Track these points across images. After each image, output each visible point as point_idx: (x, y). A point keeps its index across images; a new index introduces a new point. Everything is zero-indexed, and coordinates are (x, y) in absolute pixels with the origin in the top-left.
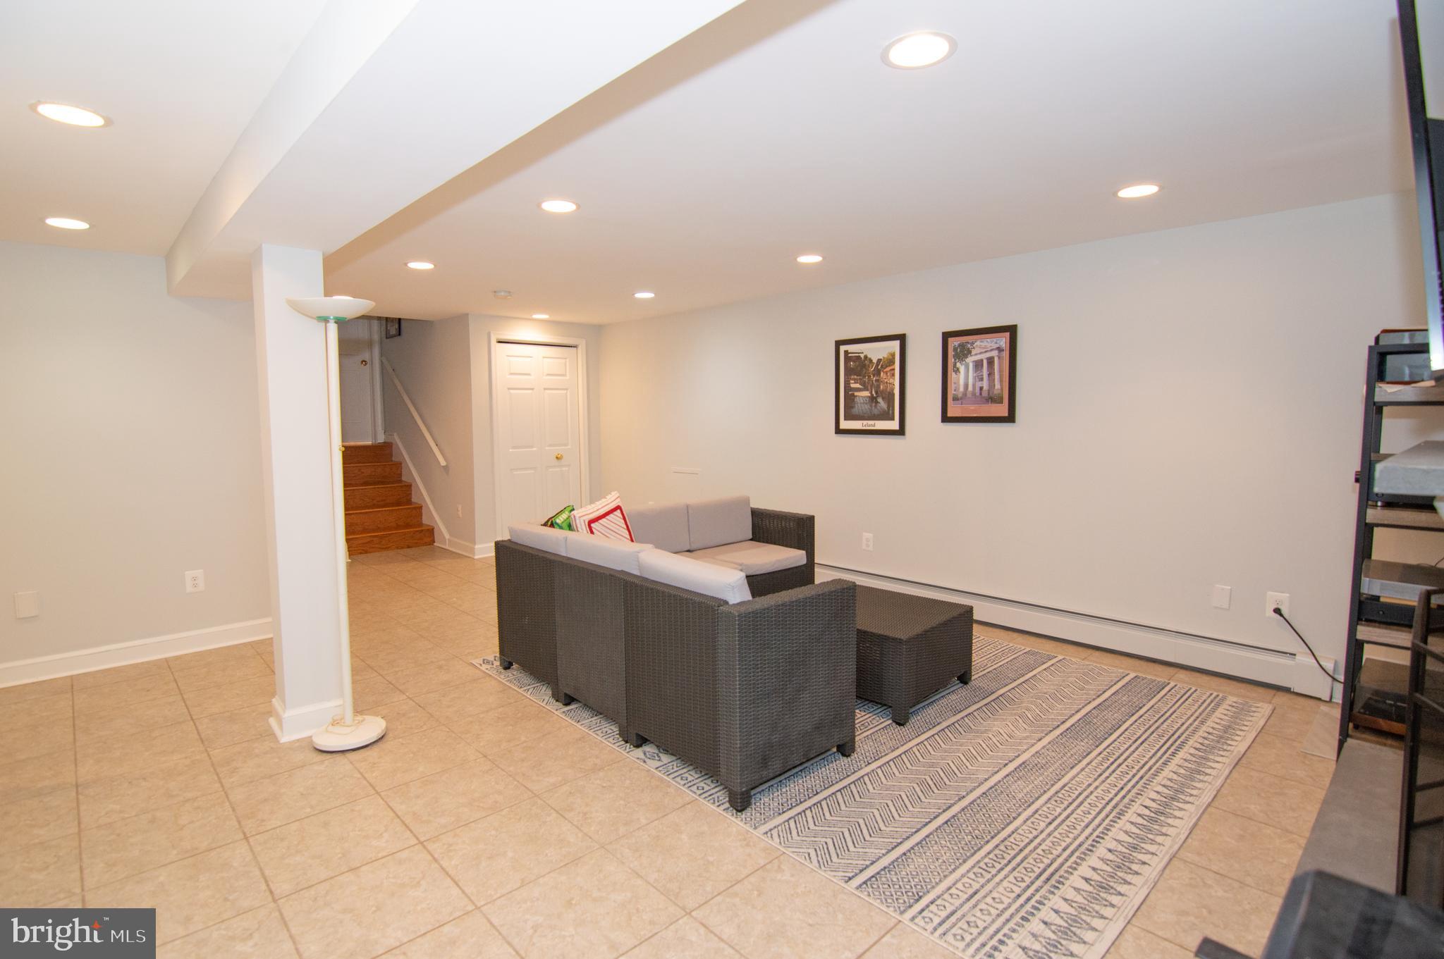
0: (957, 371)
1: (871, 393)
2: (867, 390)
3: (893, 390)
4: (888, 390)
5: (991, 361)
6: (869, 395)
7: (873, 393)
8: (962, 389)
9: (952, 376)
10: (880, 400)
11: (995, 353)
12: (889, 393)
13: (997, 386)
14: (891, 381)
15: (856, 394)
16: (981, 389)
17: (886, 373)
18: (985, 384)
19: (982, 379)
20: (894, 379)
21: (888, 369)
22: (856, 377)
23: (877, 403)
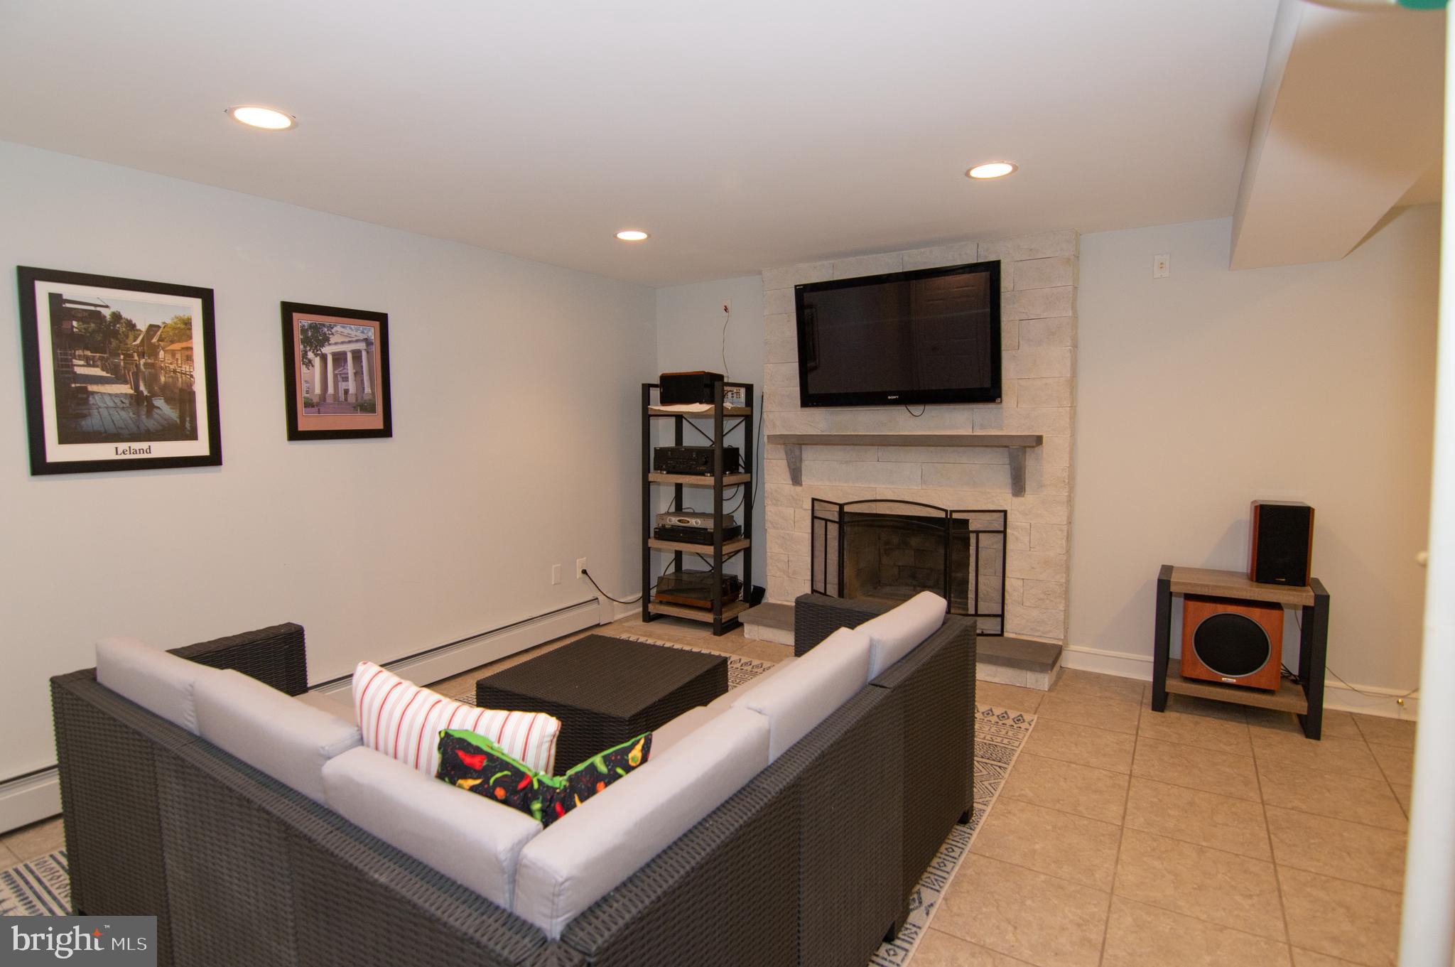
0: (309, 363)
1: (136, 388)
2: (125, 382)
3: (190, 385)
4: (180, 384)
5: (357, 355)
6: (132, 392)
7: (142, 388)
8: (318, 390)
9: (302, 371)
10: (159, 402)
11: (362, 346)
12: (181, 390)
13: (368, 390)
14: (186, 368)
15: (92, 388)
16: (346, 392)
17: (173, 353)
18: (351, 385)
19: (346, 379)
20: (192, 365)
21: (177, 346)
22: (88, 353)
23: (151, 407)
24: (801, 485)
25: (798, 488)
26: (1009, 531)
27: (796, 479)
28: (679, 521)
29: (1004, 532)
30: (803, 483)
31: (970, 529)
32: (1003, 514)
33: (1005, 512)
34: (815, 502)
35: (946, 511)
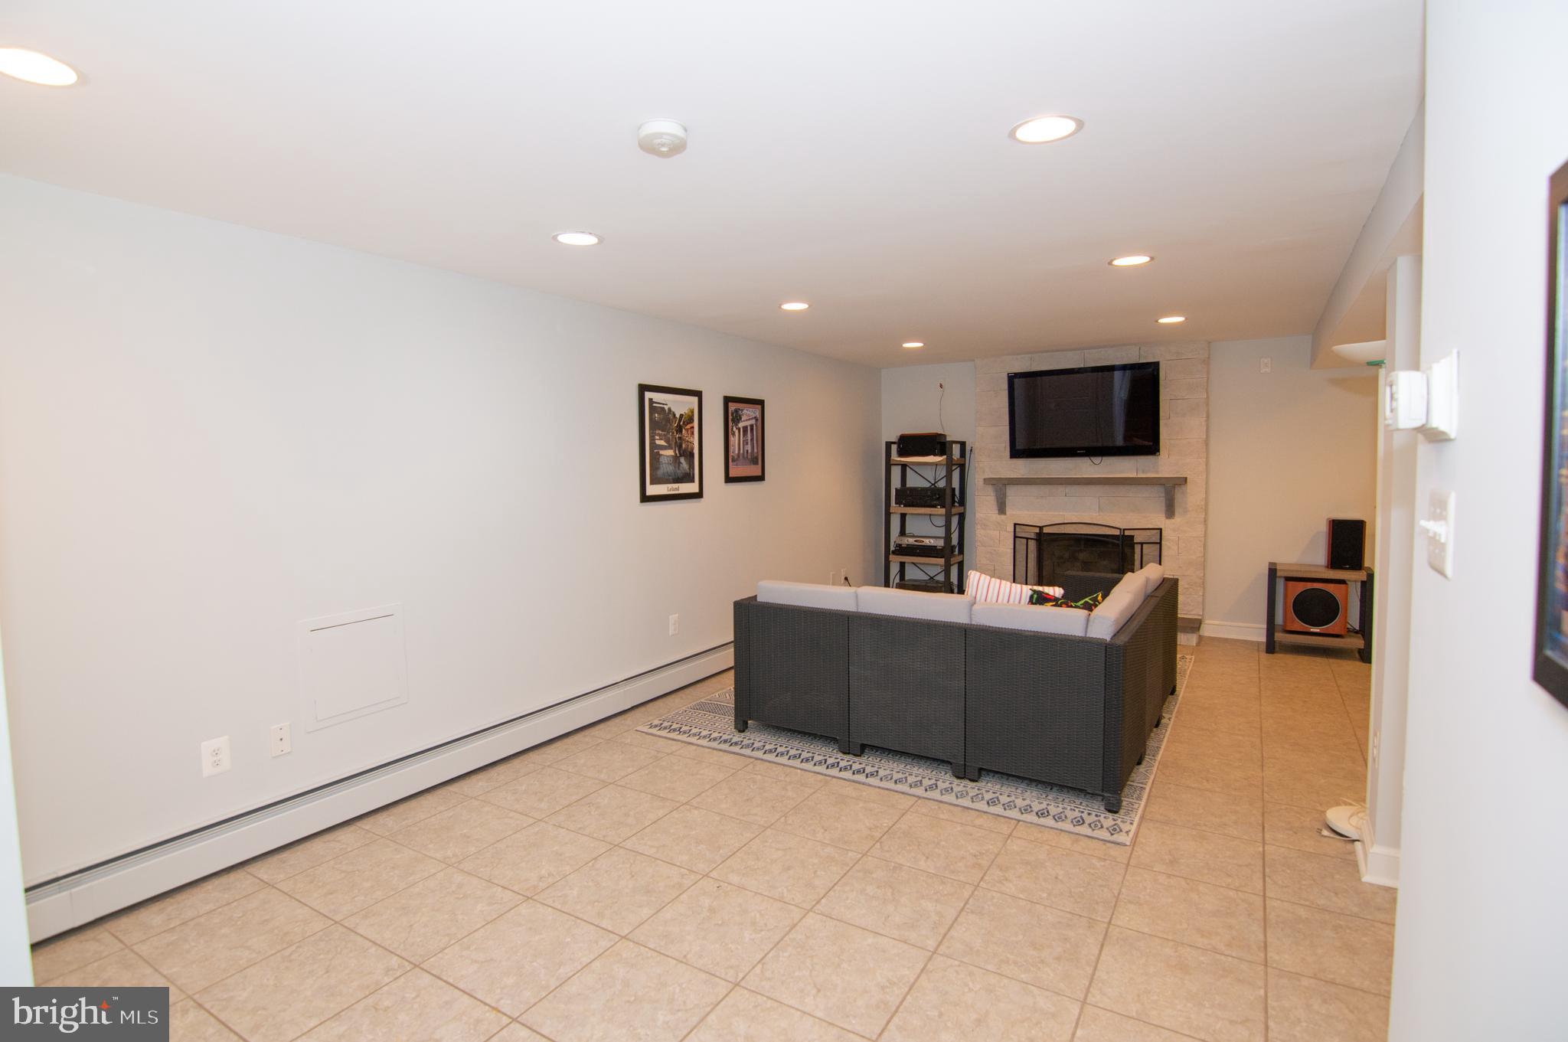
0: (734, 434)
1: (675, 452)
2: (672, 449)
3: (693, 449)
4: (689, 450)
5: (751, 428)
6: (673, 454)
7: (677, 452)
8: (737, 452)
9: (731, 438)
10: (682, 460)
11: (753, 422)
12: (690, 453)
13: (755, 450)
14: (692, 439)
15: (661, 452)
16: (747, 451)
17: (687, 430)
18: (749, 447)
19: (747, 444)
20: (693, 438)
21: (688, 427)
22: (660, 432)
23: (680, 463)
24: (1005, 514)
25: (1003, 517)
26: (1163, 542)
27: (1002, 510)
28: (915, 541)
29: (1160, 543)
30: (1007, 513)
31: (1135, 541)
32: (1159, 531)
33: (1161, 529)
34: (1017, 526)
35: (1120, 529)
